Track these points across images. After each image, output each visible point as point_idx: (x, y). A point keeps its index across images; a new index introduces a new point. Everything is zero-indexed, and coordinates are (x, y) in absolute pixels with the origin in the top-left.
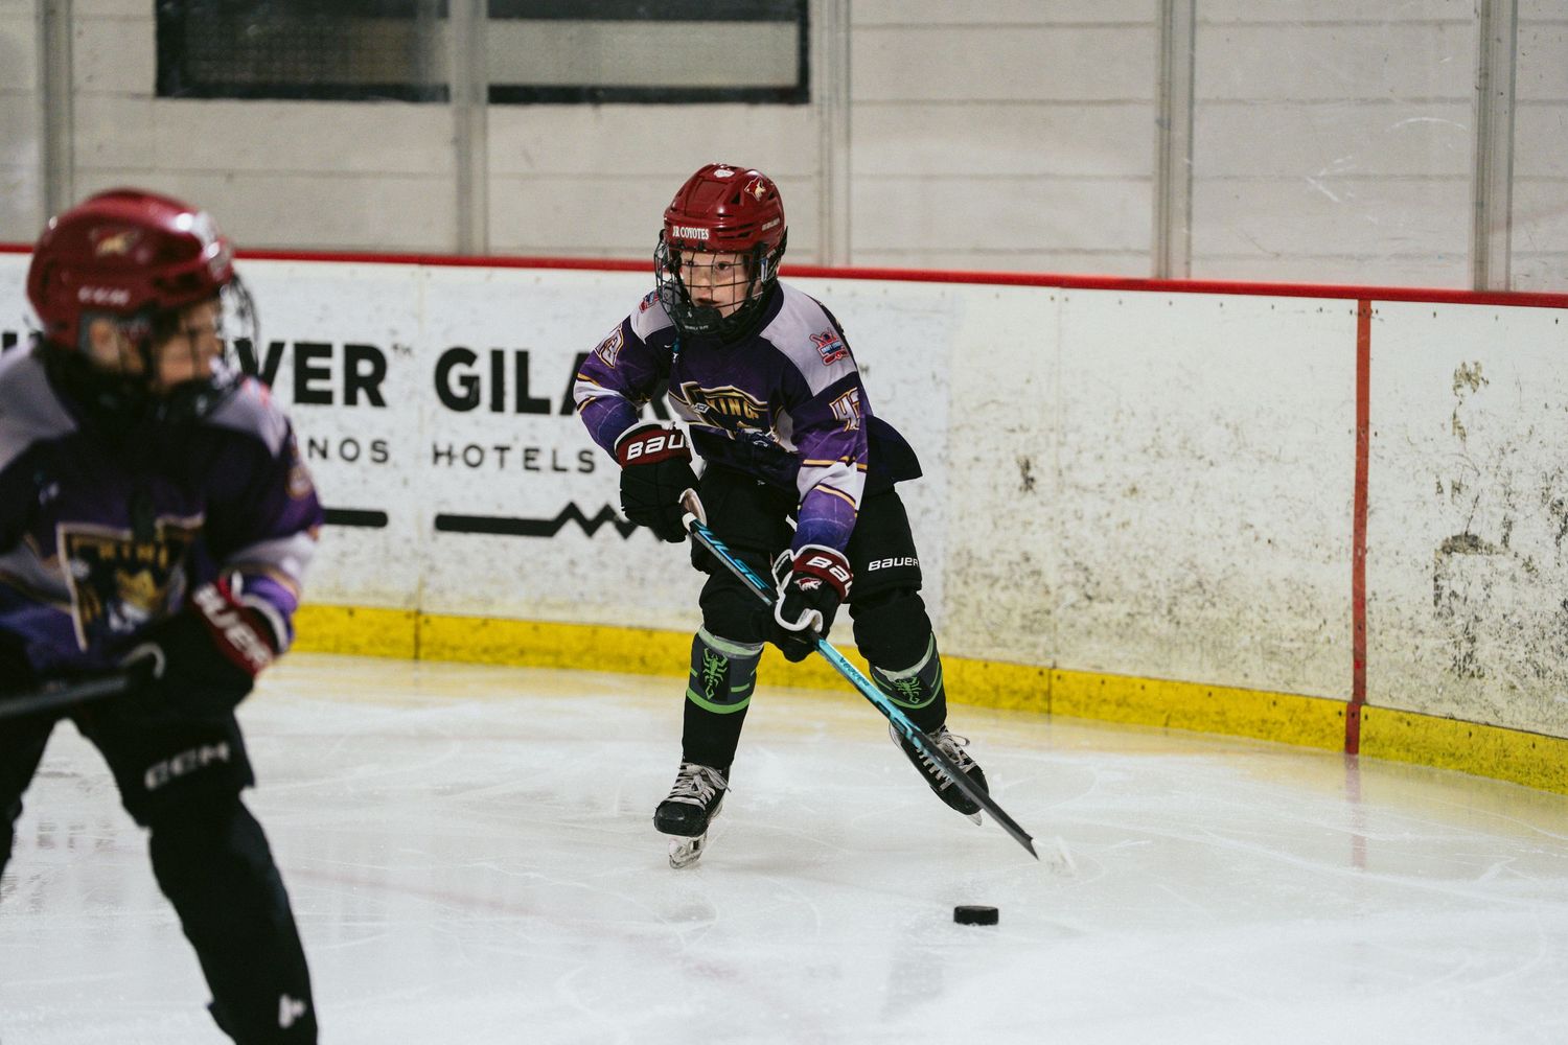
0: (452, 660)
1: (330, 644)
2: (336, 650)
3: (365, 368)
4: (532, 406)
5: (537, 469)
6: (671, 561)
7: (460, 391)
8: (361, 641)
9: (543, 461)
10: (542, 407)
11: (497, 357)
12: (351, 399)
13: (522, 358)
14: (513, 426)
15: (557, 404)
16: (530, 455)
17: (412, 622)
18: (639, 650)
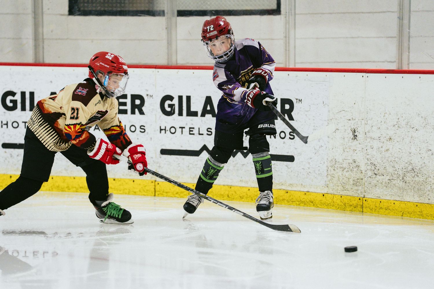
0: (167, 196)
1: (127, 191)
2: (129, 193)
3: (138, 102)
4: (191, 114)
5: (194, 134)
6: (237, 163)
7: (169, 109)
8: (137, 190)
9: (196, 131)
10: (195, 114)
11: (180, 98)
12: (133, 112)
13: (189, 98)
14: (186, 121)
15: (200, 114)
16: (191, 129)
17: (153, 184)
18: (227, 193)
